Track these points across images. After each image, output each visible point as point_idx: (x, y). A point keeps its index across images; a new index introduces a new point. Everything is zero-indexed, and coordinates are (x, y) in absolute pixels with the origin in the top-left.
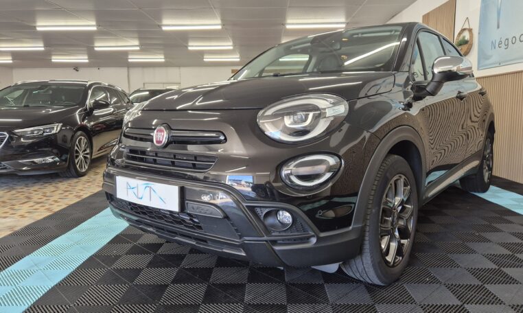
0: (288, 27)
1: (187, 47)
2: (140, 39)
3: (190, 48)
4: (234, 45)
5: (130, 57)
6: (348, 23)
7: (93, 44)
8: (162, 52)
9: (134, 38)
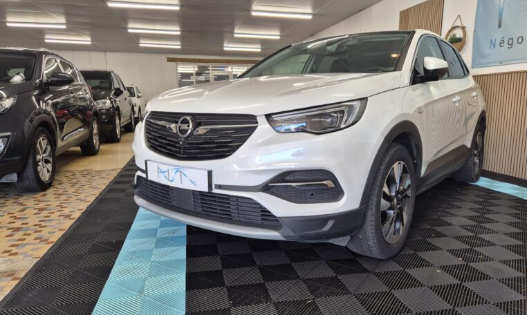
0: (254, 14)
1: (126, 29)
2: (67, 15)
3: (130, 31)
4: (182, 31)
5: (47, 37)
6: (314, 15)
7: (5, 18)
8: (88, 33)
9: (59, 13)
